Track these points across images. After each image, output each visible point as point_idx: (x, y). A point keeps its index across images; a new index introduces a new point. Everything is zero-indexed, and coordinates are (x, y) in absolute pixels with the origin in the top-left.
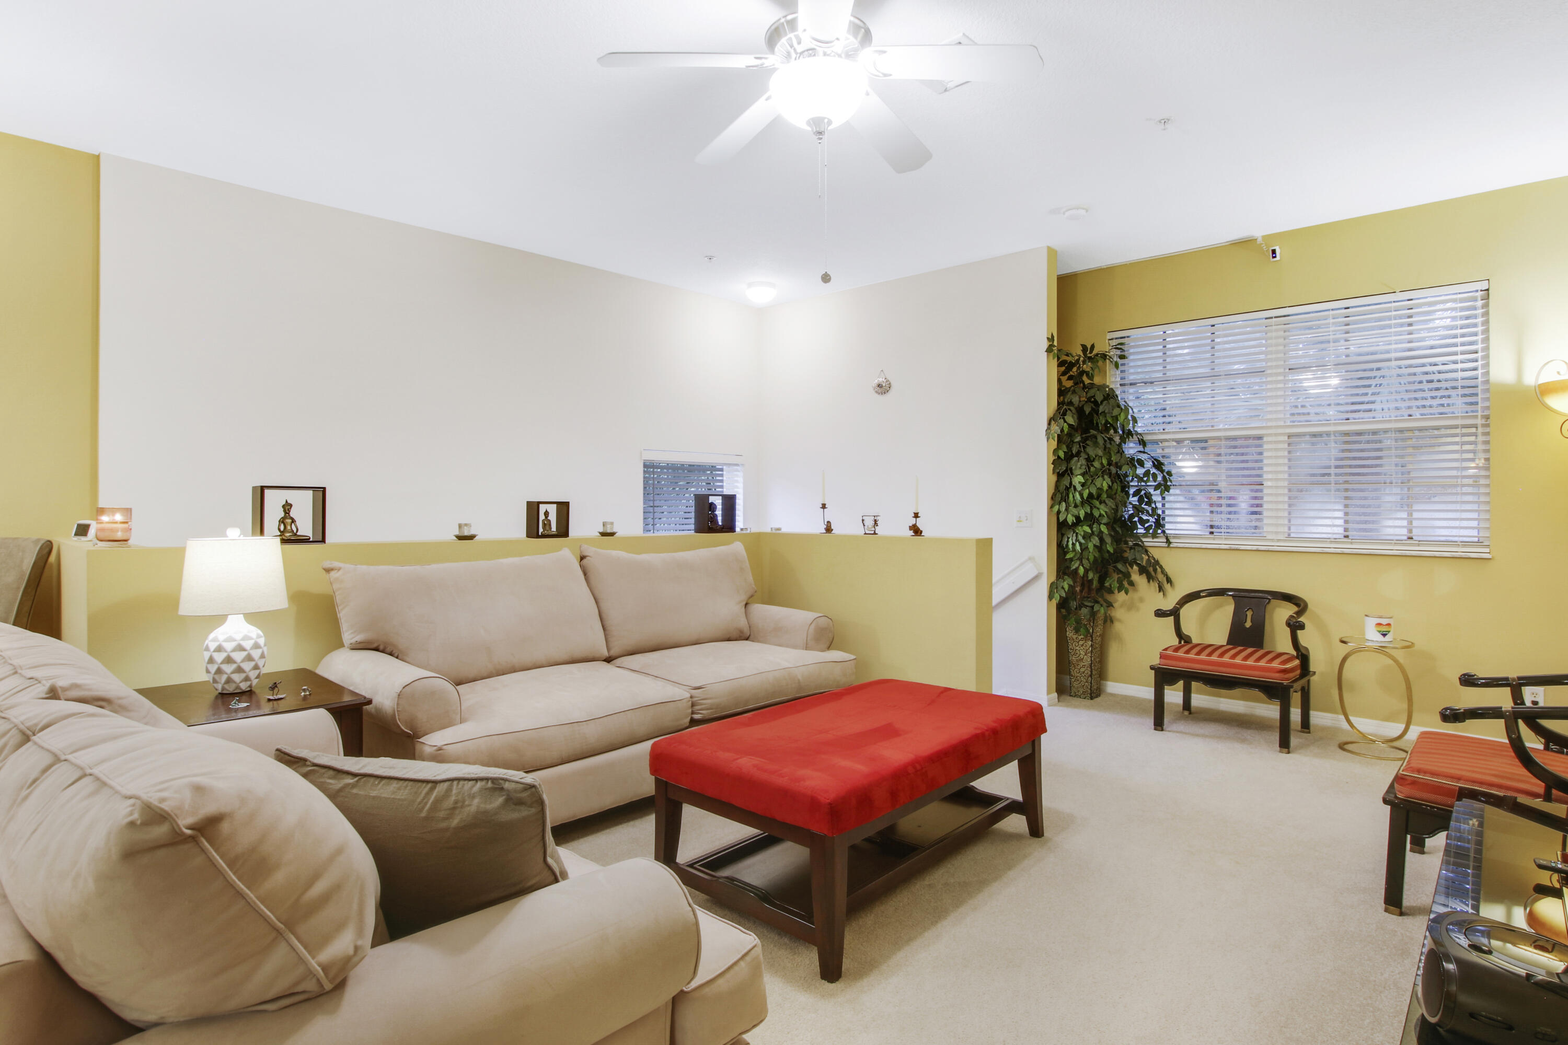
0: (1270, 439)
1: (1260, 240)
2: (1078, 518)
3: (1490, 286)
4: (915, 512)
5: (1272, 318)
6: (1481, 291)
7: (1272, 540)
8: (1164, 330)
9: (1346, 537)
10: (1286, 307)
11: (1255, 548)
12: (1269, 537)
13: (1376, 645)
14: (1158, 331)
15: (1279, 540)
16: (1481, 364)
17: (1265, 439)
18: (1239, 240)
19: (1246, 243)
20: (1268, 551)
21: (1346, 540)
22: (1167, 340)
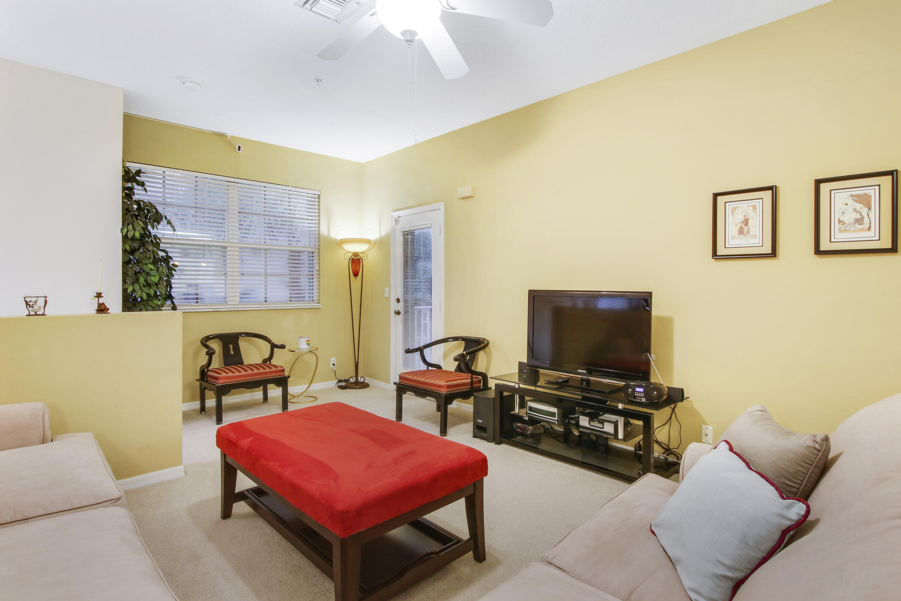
0: (230, 249)
1: (229, 137)
2: (148, 295)
3: (321, 193)
4: (98, 292)
5: (235, 182)
6: (317, 195)
7: (232, 305)
8: (164, 171)
9: (266, 301)
10: (241, 179)
11: (228, 310)
12: (230, 303)
13: (306, 350)
14: (159, 170)
15: (235, 305)
16: (318, 226)
17: (228, 249)
18: (217, 132)
19: (221, 136)
20: (229, 311)
21: (266, 303)
22: (166, 177)
